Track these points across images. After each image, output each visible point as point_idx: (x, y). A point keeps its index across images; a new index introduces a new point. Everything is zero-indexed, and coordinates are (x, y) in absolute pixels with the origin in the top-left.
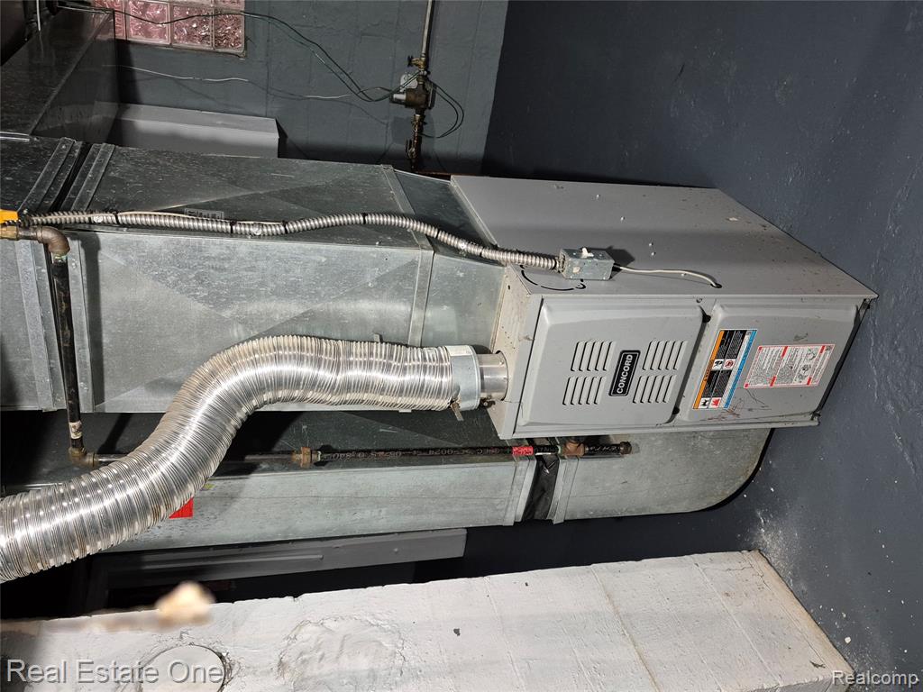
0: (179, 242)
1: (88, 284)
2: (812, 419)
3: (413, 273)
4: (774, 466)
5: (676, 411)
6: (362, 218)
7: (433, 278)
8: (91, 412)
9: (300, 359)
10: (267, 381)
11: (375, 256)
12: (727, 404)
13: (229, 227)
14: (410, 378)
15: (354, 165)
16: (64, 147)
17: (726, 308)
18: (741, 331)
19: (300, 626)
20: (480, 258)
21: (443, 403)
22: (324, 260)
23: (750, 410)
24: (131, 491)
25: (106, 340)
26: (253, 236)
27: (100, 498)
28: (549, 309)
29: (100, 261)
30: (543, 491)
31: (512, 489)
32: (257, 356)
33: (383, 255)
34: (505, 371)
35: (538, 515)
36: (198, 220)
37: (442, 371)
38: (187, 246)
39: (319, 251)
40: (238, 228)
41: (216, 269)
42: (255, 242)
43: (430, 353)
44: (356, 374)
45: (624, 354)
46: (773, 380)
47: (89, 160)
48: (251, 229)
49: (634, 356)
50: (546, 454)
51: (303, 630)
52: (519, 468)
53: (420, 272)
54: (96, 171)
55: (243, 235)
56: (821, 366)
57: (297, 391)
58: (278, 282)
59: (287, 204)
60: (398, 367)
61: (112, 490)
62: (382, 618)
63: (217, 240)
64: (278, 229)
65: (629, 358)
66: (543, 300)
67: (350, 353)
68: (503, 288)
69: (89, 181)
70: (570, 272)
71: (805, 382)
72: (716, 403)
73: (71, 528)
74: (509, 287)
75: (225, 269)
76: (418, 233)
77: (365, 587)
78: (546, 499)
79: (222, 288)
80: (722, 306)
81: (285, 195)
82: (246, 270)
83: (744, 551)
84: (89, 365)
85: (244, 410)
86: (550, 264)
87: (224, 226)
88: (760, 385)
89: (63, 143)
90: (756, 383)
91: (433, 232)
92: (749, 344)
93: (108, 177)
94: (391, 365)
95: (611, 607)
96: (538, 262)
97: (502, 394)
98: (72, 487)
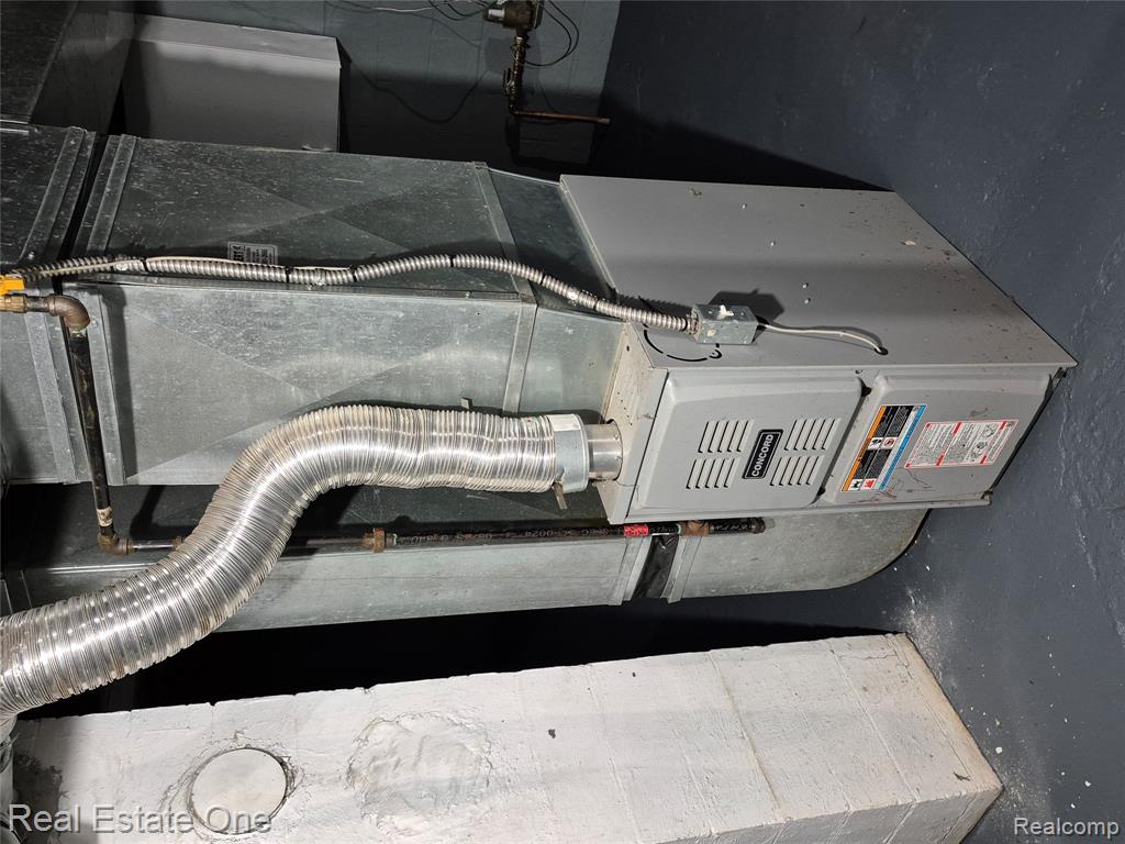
0: (223, 295)
1: (113, 344)
2: (983, 498)
3: (512, 331)
4: (933, 541)
5: (821, 491)
6: (448, 261)
7: (535, 336)
8: (121, 484)
9: (374, 437)
10: (332, 464)
11: (465, 310)
12: (883, 485)
13: (284, 276)
14: (507, 456)
15: (439, 162)
16: (73, 143)
17: (890, 380)
18: (907, 407)
19: (371, 725)
20: (593, 312)
21: (543, 485)
22: (401, 315)
23: (910, 491)
24: (172, 602)
25: (136, 406)
26: (316, 288)
27: (137, 611)
28: (676, 383)
29: (126, 318)
30: (658, 568)
31: (621, 567)
32: (320, 433)
33: (474, 309)
34: (619, 447)
35: (650, 592)
36: (245, 265)
37: (543, 447)
38: (233, 301)
39: (395, 305)
40: (296, 276)
41: (270, 327)
42: (316, 295)
43: (529, 425)
44: (440, 452)
45: (763, 434)
46: (940, 460)
47: (105, 164)
48: (312, 278)
49: (776, 437)
50: (664, 534)
51: (375, 731)
52: (632, 545)
53: (520, 329)
54: (115, 182)
55: (301, 286)
56: (999, 443)
57: (369, 474)
58: (347, 341)
59: (354, 230)
60: (491, 444)
61: (151, 602)
62: (465, 715)
63: (270, 293)
64: (345, 277)
65: (770, 438)
66: (668, 374)
67: (433, 427)
68: (620, 347)
69: (107, 199)
70: (703, 335)
71: (978, 461)
72: (870, 484)
73: (106, 649)
74: (628, 348)
75: (280, 327)
76: (518, 278)
77: (447, 677)
78: (661, 577)
79: (277, 348)
80: (887, 379)
81: (353, 216)
82: (306, 327)
83: (889, 635)
84: (117, 433)
85: (305, 497)
86: (680, 324)
87: (278, 275)
88: (925, 465)
89: (72, 136)
90: (918, 461)
91: (536, 277)
92: (916, 421)
93: (131, 189)
94: (482, 441)
95: (729, 703)
96: (665, 322)
97: (614, 474)
98: (105, 599)
